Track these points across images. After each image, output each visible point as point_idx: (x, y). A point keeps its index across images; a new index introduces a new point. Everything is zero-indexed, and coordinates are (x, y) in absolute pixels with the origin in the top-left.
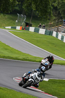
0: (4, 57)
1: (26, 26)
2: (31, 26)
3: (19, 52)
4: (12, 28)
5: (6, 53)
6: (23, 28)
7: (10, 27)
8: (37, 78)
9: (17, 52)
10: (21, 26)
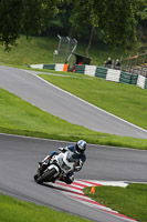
1: (77, 63)
2: (89, 64)
3: (61, 123)
4: (45, 67)
6: (71, 67)
7: (41, 66)
8: (64, 164)
9: (56, 122)
10: (66, 63)
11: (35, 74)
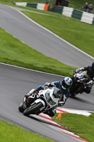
0: (6, 61)
1: (57, 4)
3: (38, 55)
4: (28, 5)
5: (12, 54)
6: (51, 7)
7: (24, 4)
8: (50, 99)
9: (33, 53)
10: (47, 3)
11: (19, 10)
